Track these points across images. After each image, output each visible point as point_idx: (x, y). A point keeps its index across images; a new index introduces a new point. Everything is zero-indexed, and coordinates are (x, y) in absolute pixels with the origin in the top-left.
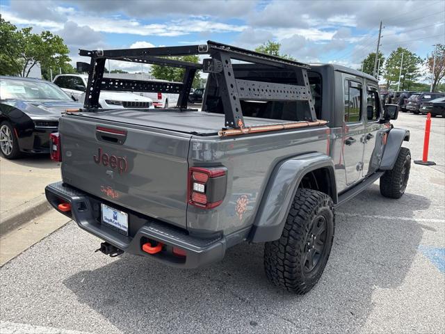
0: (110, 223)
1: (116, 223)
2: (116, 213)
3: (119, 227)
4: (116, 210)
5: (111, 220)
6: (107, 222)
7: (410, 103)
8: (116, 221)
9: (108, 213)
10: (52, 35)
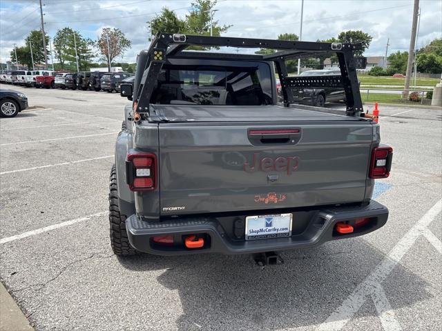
0: (259, 234)
1: (269, 230)
2: (269, 220)
3: (275, 232)
4: (269, 216)
5: (261, 230)
6: (255, 234)
7: (104, 82)
8: (269, 228)
9: (254, 225)
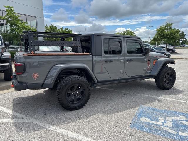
10: (68, 30)
